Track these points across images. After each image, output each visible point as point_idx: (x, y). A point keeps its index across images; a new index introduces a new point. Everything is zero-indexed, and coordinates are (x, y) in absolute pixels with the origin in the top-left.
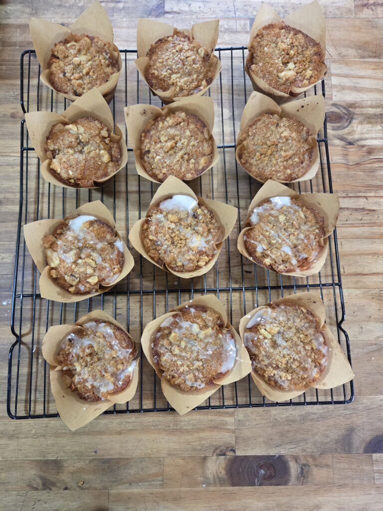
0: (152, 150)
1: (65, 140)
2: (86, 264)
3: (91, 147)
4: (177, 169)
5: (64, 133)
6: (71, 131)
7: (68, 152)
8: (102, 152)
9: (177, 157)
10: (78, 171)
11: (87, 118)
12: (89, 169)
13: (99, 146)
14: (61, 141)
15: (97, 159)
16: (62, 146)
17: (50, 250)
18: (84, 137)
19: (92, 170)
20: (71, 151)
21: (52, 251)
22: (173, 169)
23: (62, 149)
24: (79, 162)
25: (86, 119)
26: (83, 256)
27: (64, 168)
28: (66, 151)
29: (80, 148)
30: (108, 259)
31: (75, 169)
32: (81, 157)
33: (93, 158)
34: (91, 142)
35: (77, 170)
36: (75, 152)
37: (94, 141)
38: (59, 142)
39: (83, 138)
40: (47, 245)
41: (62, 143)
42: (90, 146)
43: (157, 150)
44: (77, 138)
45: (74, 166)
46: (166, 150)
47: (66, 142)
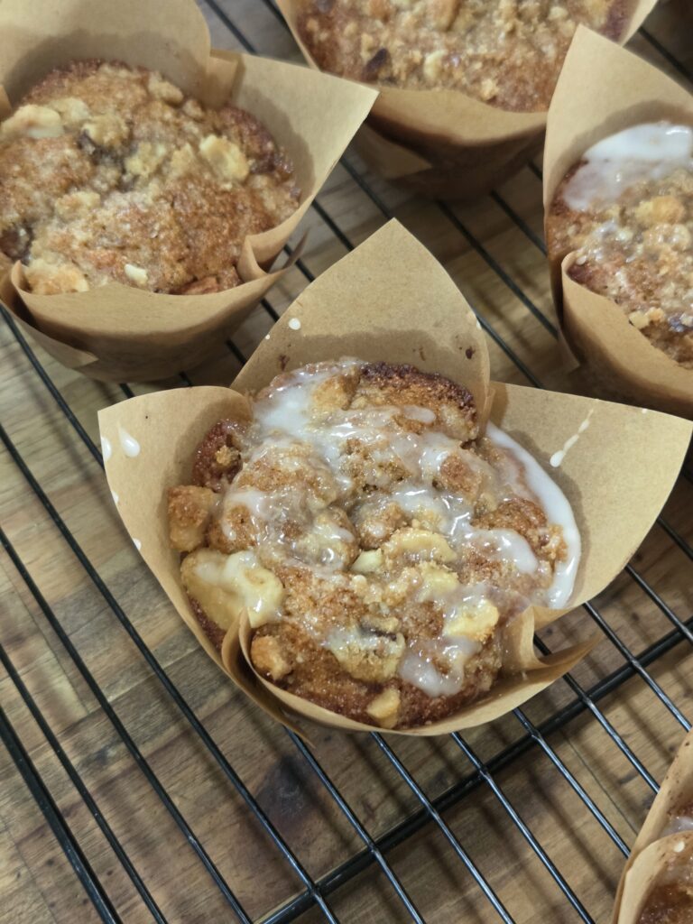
0: (395, 45)
1: (35, 168)
2: (406, 559)
3: (154, 147)
4: (525, 62)
5: (15, 147)
6: (35, 133)
7: (76, 206)
8: (208, 144)
9: (499, 22)
10: (165, 250)
11: (65, 70)
12: (200, 226)
13: (181, 132)
14: (21, 183)
15: (207, 176)
16: (37, 195)
17: (202, 556)
18: (103, 128)
19: (213, 225)
20: (85, 197)
21: (215, 556)
22: (513, 68)
23: (41, 209)
24: (145, 216)
25: (63, 76)
26: (375, 529)
27: (99, 266)
28: (61, 205)
29: (111, 174)
30: (493, 507)
31: (145, 253)
32: (144, 197)
33: (188, 177)
34: (142, 130)
35: (156, 249)
36: (105, 195)
37: (153, 119)
38: (13, 188)
39: (102, 131)
40: (187, 538)
41: (28, 187)
42: (144, 147)
43: (413, 36)
44: (80, 140)
45: (135, 237)
46: (444, 21)
47: (47, 174)
